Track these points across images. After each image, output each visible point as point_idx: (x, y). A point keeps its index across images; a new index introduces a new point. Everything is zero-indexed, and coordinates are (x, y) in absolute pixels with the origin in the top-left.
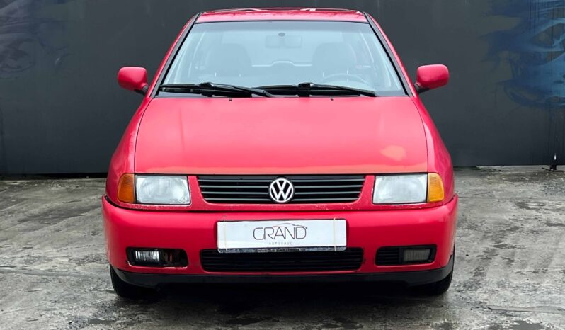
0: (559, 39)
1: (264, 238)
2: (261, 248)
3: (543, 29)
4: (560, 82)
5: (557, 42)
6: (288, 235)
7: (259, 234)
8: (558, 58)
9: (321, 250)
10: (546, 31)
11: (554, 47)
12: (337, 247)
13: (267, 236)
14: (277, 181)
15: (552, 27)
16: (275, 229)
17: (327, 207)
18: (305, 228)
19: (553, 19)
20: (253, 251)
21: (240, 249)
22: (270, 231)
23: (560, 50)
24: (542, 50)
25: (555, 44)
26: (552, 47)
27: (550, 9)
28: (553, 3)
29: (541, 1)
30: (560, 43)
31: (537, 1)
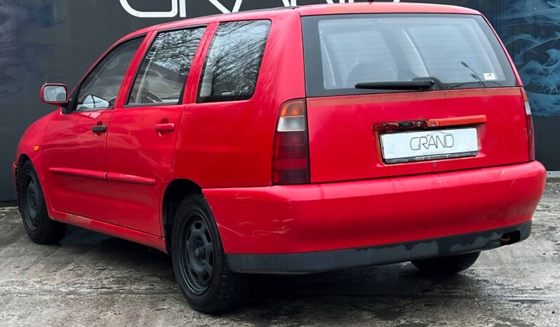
0: (519, 53)
15: (513, 43)
19: (513, 35)
27: (510, 25)
28: (513, 20)
29: (502, 18)
30: (520, 57)
31: (498, 19)
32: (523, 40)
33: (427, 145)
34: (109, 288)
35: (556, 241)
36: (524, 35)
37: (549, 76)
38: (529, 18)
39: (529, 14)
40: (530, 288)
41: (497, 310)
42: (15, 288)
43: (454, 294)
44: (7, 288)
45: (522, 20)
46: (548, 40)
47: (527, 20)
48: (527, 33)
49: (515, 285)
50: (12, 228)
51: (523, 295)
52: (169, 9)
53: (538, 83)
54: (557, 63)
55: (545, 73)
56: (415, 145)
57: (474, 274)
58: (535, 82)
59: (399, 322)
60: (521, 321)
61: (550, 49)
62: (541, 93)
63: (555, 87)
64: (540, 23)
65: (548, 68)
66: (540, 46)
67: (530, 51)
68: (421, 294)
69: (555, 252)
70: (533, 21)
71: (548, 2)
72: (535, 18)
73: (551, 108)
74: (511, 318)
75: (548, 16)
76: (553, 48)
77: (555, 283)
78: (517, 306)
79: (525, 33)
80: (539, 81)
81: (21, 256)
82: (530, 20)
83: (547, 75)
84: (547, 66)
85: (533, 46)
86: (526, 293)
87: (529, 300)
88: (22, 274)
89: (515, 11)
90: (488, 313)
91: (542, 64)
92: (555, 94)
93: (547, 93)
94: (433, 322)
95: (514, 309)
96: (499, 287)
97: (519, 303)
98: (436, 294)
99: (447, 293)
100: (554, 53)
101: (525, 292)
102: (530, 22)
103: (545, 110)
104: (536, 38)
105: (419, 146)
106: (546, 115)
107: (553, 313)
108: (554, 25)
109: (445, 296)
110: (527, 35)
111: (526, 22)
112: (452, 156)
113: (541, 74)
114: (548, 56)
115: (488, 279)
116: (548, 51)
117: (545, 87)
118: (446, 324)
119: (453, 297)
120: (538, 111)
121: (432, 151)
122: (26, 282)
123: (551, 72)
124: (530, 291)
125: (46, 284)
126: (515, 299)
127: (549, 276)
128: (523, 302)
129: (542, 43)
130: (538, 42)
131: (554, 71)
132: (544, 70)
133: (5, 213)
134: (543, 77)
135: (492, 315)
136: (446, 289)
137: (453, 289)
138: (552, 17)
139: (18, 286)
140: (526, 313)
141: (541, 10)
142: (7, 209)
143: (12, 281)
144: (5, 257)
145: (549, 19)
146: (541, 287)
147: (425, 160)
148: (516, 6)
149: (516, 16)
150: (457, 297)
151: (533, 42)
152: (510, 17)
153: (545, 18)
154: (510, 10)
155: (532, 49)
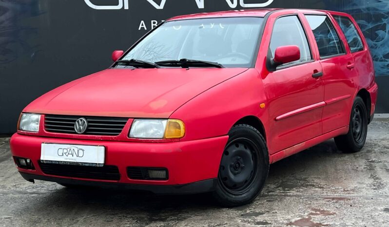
1: (63, 155)
2: (61, 162)
6: (74, 154)
7: (61, 152)
9: (91, 165)
12: (99, 164)
13: (64, 154)
14: (79, 120)
16: (69, 150)
17: (101, 138)
18: (83, 150)
20: (57, 163)
21: (51, 161)
22: (65, 151)
28: (353, 10)
32: (360, 24)
35: (368, 160)
36: (360, 21)
38: (363, 9)
39: (364, 7)
40: (341, 190)
41: (314, 204)
43: (288, 194)
45: (359, 11)
46: (377, 25)
47: (362, 10)
48: (363, 19)
49: (331, 188)
50: (7, 151)
51: (336, 195)
52: (117, 4)
54: (383, 40)
57: (306, 181)
59: (246, 211)
60: (328, 211)
61: (378, 30)
63: (382, 56)
64: (372, 12)
65: (377, 43)
66: (371, 28)
68: (267, 193)
69: (366, 167)
70: (367, 11)
72: (368, 9)
73: (379, 71)
74: (322, 209)
75: (377, 8)
76: (380, 29)
77: (359, 187)
78: (329, 201)
79: (361, 20)
81: (7, 169)
82: (365, 10)
83: (376, 48)
84: (376, 42)
85: (368, 28)
87: (337, 198)
88: (4, 180)
89: (354, 5)
90: (307, 206)
91: (372, 40)
92: (382, 61)
93: (377, 60)
94: (268, 212)
95: (325, 203)
96: (320, 189)
98: (276, 194)
99: (284, 193)
100: (380, 33)
101: (337, 192)
102: (365, 12)
104: (369, 22)
107: (351, 206)
108: (380, 14)
109: (282, 195)
111: (362, 12)
113: (372, 47)
114: (377, 35)
115: (314, 184)
116: (377, 32)
117: (375, 56)
118: (276, 213)
119: (288, 196)
122: (6, 186)
123: (379, 46)
124: (340, 192)
126: (328, 197)
127: (356, 182)
128: (333, 199)
129: (373, 26)
130: (370, 26)
131: (381, 45)
132: (374, 44)
133: (5, 141)
134: (373, 49)
135: (309, 207)
136: (284, 190)
137: (289, 191)
138: (379, 9)
140: (333, 206)
141: (372, 4)
142: (7, 139)
145: (377, 10)
146: (349, 189)
148: (355, 1)
149: (355, 8)
150: (290, 196)
151: (366, 26)
152: (351, 9)
153: (375, 9)
154: (351, 4)
155: (367, 30)
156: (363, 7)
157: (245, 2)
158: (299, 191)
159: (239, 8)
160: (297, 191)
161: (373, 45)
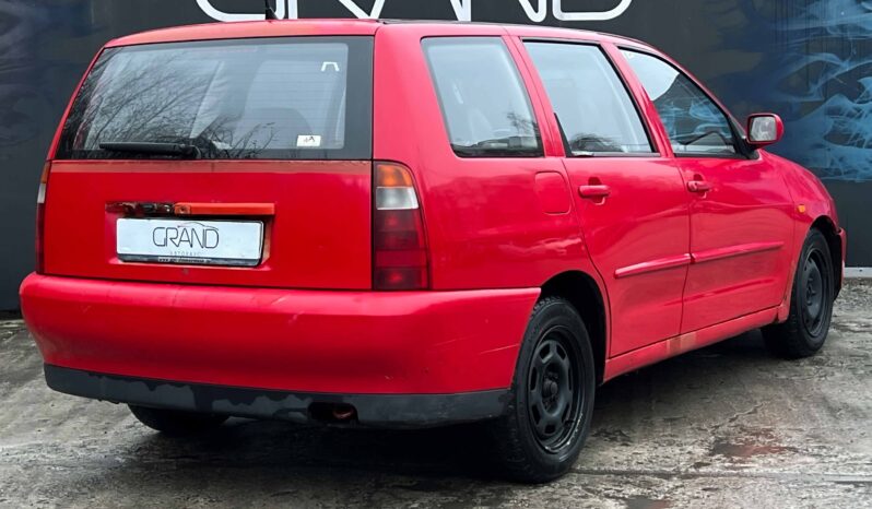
0: (816, 83)
3: (795, 68)
4: (820, 146)
5: (814, 88)
8: (817, 110)
10: (798, 72)
11: (811, 95)
15: (808, 66)
19: (808, 54)
23: (818, 99)
24: (794, 100)
25: (811, 91)
26: (806, 95)
27: (804, 39)
28: (807, 31)
29: (790, 28)
30: (818, 90)
31: (785, 29)
32: (822, 62)
33: (177, 241)
34: (193, 458)
36: (824, 54)
37: (863, 118)
38: (831, 27)
39: (833, 22)
40: (864, 461)
42: (43, 457)
43: (746, 471)
44: (31, 457)
45: (823, 31)
46: (862, 64)
47: (829, 31)
48: (830, 52)
49: (840, 456)
50: (27, 355)
51: (857, 473)
53: (845, 130)
55: (858, 115)
56: (160, 239)
57: (772, 437)
58: (842, 128)
61: (864, 76)
62: (849, 145)
64: (850, 36)
65: (861, 106)
66: (850, 72)
67: (833, 80)
68: (693, 470)
70: (839, 32)
71: (863, 4)
72: (842, 27)
73: (866, 169)
75: (862, 26)
76: (869, 74)
78: (849, 490)
79: (827, 52)
80: (846, 126)
81: (47, 402)
82: (835, 31)
83: (860, 117)
84: (860, 103)
85: (839, 72)
86: (860, 469)
87: (867, 482)
88: (52, 432)
89: (812, 17)
91: (852, 99)
93: (860, 145)
95: (845, 497)
96: (815, 460)
97: (851, 486)
98: (717, 470)
99: (735, 469)
100: (870, 82)
101: (858, 467)
102: (834, 34)
103: (856, 171)
104: (843, 59)
105: (166, 240)
106: (858, 180)
108: (870, 39)
109: (734, 475)
110: (829, 55)
111: (827, 34)
112: (213, 262)
113: (850, 115)
114: (861, 87)
115: (796, 446)
116: (861, 81)
117: (857, 136)
119: (746, 476)
120: (845, 173)
121: (184, 250)
122: (61, 447)
123: (866, 112)
124: (866, 466)
125: (94, 449)
126: (843, 479)
128: (856, 484)
129: (852, 67)
130: (847, 66)
131: (871, 111)
132: (856, 109)
133: (11, 329)
134: (852, 120)
136: (731, 461)
137: (743, 462)
138: (867, 27)
139: (49, 452)
140: (865, 503)
141: (852, 16)
142: (14, 323)
143: (39, 445)
144: (22, 404)
145: (862, 30)
147: (171, 263)
148: (813, 9)
149: (812, 24)
150: (752, 476)
151: (838, 66)
152: (804, 26)
153: (857, 28)
154: (804, 15)
155: (838, 76)
156: (831, 22)
157: (564, 9)
158: (769, 465)
159: (550, 21)
160: (764, 465)
161: (854, 111)
